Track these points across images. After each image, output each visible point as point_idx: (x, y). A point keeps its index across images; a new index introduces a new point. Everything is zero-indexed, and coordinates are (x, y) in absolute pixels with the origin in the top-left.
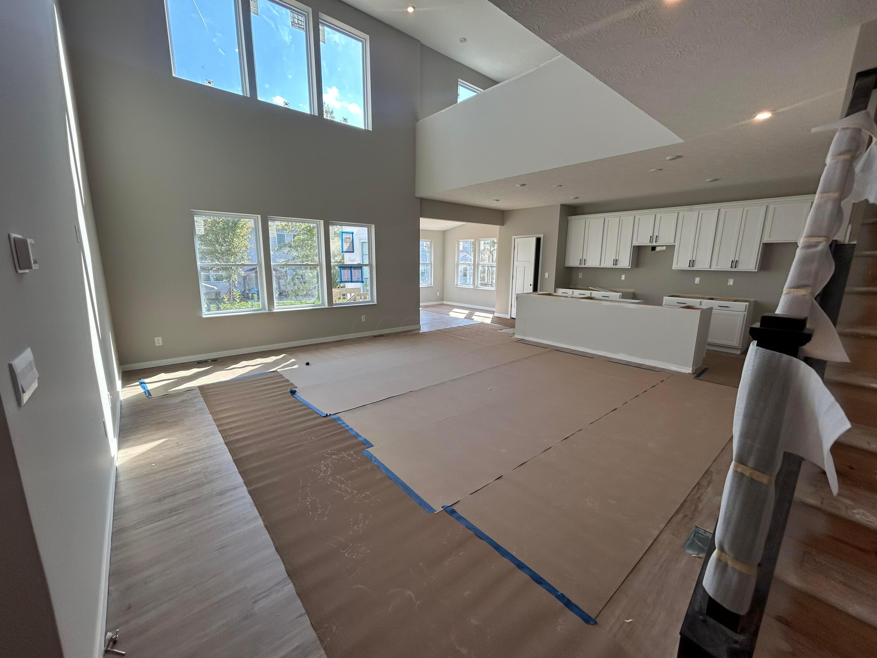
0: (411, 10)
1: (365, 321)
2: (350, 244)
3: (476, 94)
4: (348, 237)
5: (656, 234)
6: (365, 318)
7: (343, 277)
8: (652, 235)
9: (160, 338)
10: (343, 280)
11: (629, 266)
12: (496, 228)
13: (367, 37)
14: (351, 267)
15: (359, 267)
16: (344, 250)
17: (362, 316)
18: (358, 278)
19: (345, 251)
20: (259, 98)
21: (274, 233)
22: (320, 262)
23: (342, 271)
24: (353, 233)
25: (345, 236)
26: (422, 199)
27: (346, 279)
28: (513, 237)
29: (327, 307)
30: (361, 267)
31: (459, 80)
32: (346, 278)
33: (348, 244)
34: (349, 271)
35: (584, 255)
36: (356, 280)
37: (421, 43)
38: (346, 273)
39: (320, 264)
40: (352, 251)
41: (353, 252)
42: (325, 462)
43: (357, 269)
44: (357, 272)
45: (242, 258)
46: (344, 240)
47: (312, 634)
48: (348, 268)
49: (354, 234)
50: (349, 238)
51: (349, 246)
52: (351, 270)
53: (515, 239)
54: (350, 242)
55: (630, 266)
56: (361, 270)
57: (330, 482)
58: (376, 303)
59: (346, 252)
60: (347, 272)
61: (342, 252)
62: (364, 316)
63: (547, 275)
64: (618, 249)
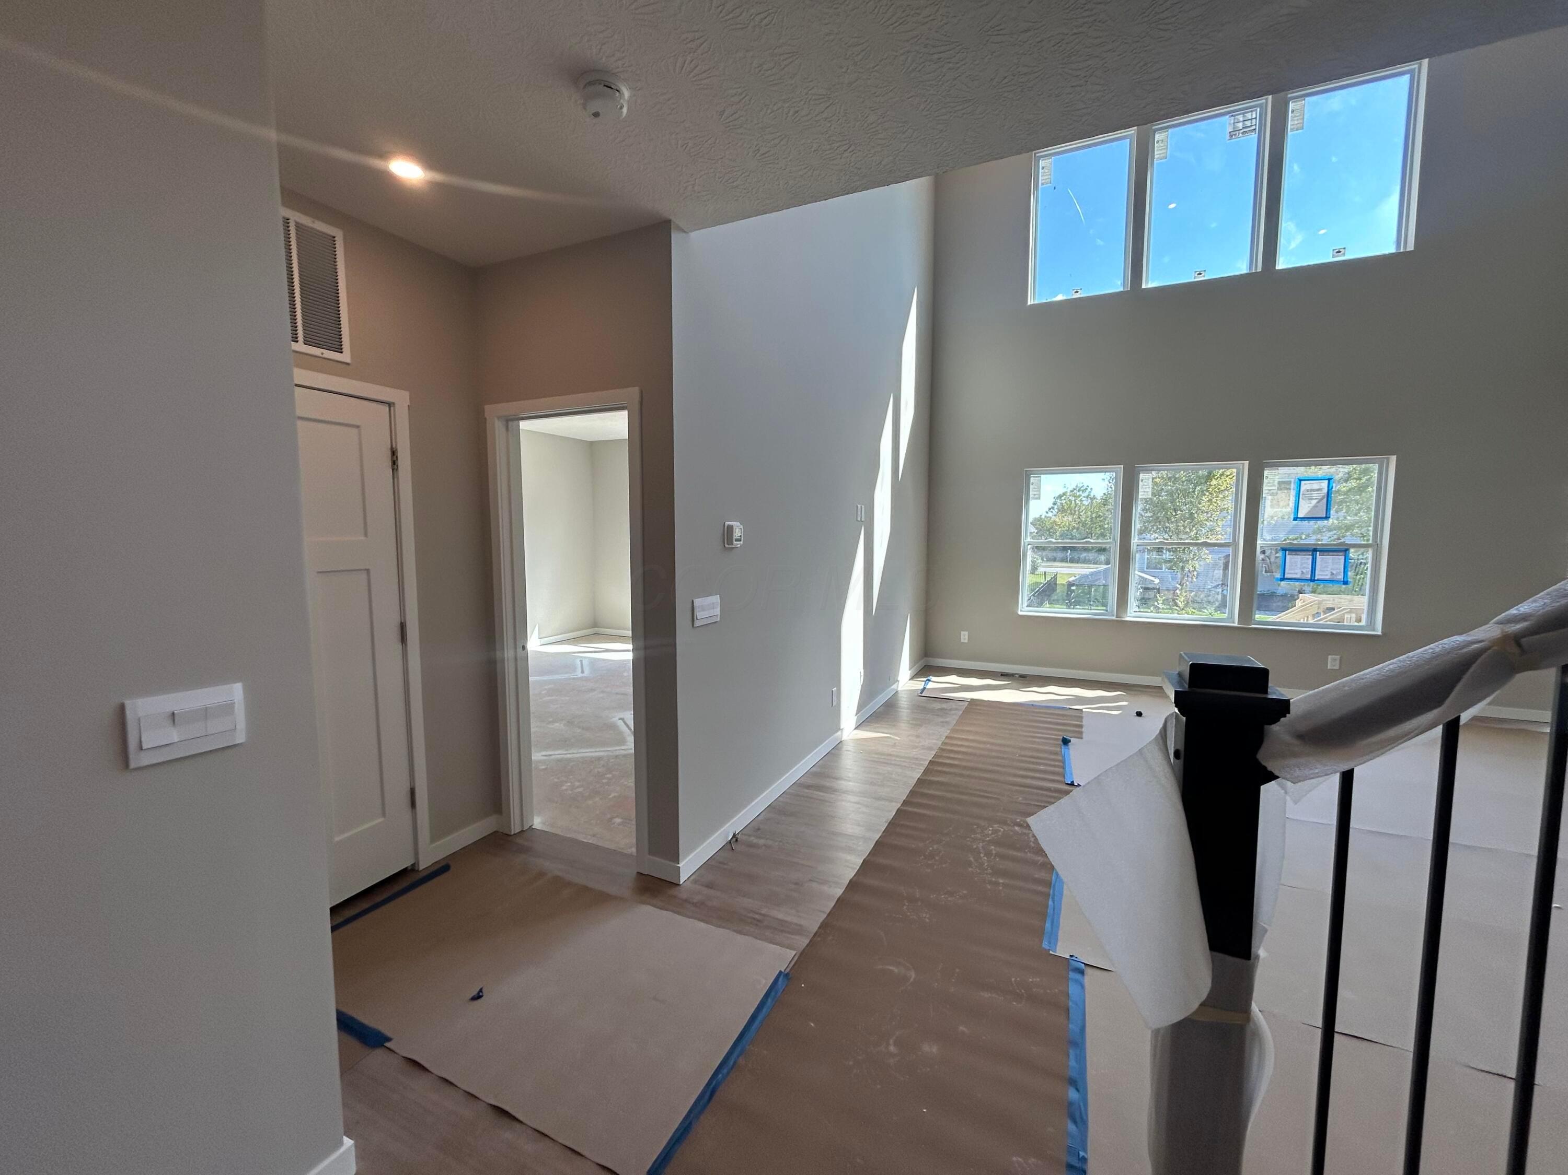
1: (1337, 668)
2: (1318, 503)
6: (1337, 663)
7: (1290, 569)
9: (966, 633)
10: (1287, 576)
14: (1315, 550)
15: (1338, 550)
16: (1300, 515)
17: (1329, 656)
18: (1333, 574)
19: (1302, 516)
21: (1147, 492)
22: (1234, 540)
23: (1288, 557)
24: (1330, 479)
25: (1307, 486)
27: (1296, 574)
29: (1236, 625)
30: (1349, 550)
32: (1299, 571)
33: (1315, 502)
34: (1309, 558)
36: (1327, 578)
38: (1298, 565)
39: (1235, 544)
40: (1325, 517)
42: (998, 827)
43: (1331, 554)
44: (1330, 561)
46: (1304, 494)
47: (814, 927)
48: (1307, 550)
51: (1316, 507)
52: (1313, 555)
54: (1321, 498)
56: (1343, 557)
57: (977, 847)
58: (1379, 633)
59: (1306, 518)
60: (1303, 559)
61: (1295, 519)
62: (1338, 657)
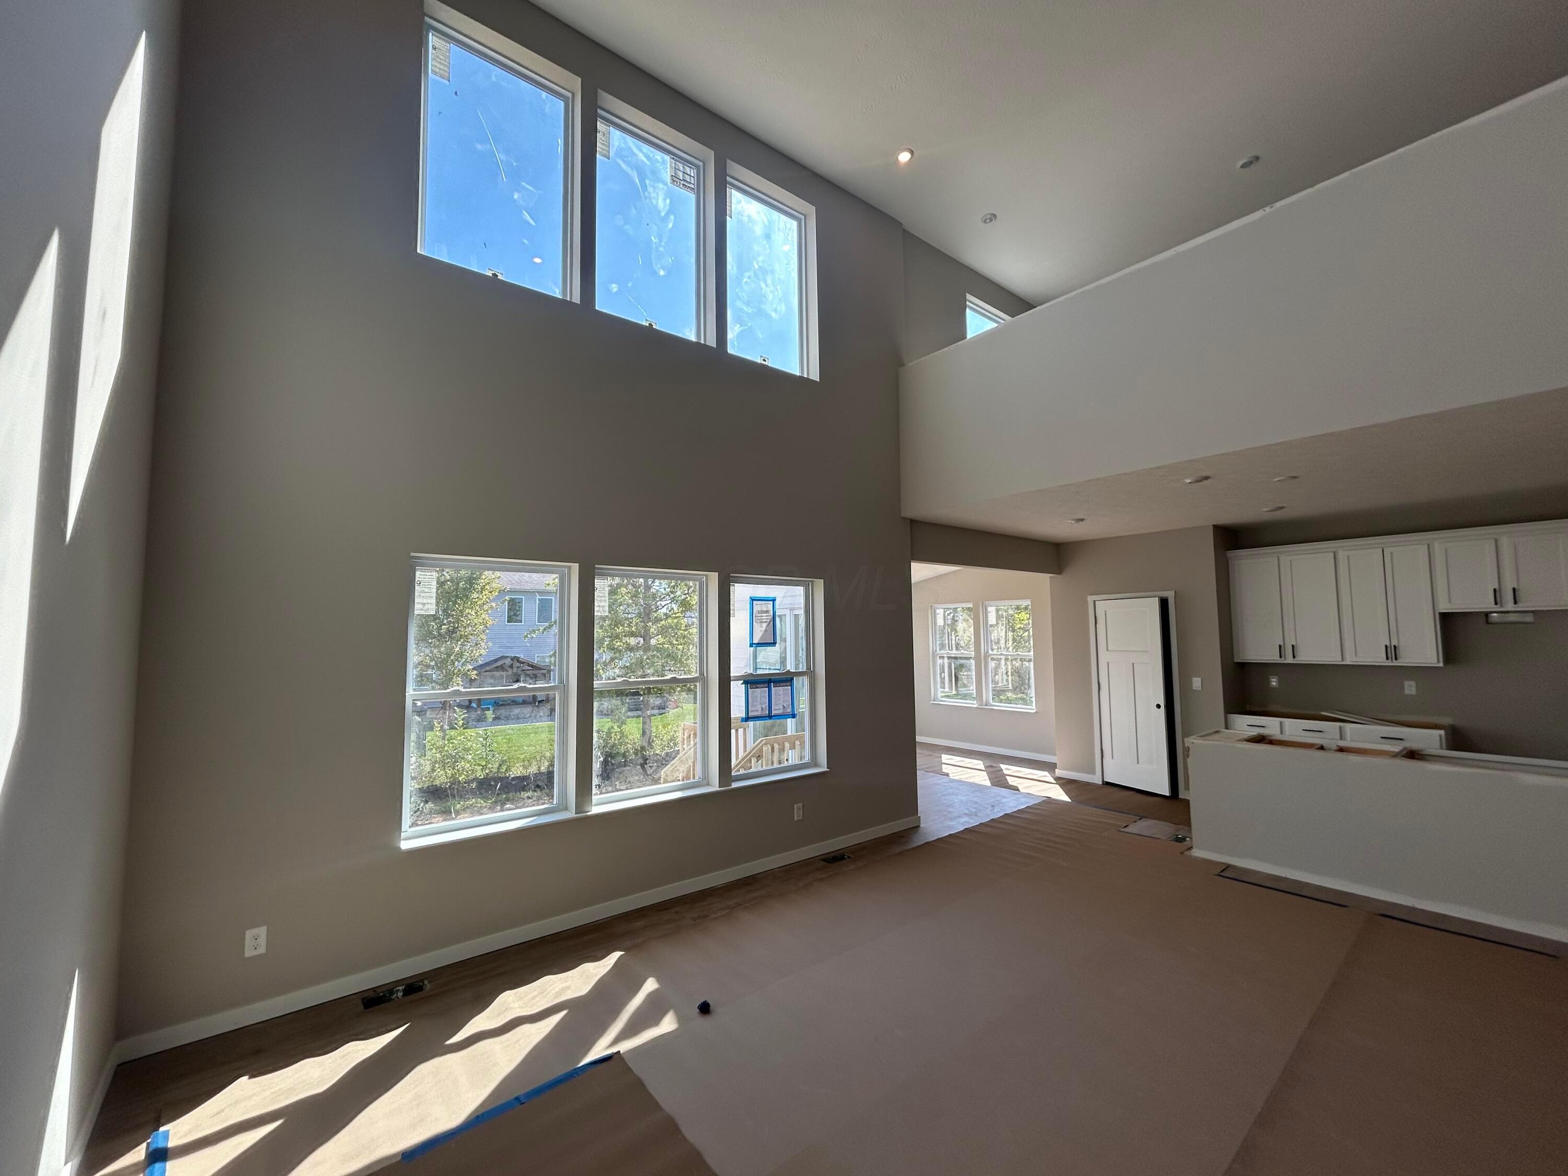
0: (904, 157)
1: (801, 818)
2: (767, 626)
3: (995, 325)
4: (765, 609)
5: (1509, 584)
6: (801, 811)
7: (753, 706)
8: (1496, 587)
11: (1438, 661)
12: (1043, 580)
13: (811, 210)
14: (770, 681)
15: (786, 679)
17: (795, 806)
18: (784, 707)
19: (757, 642)
20: (596, 308)
21: (603, 607)
22: (701, 673)
24: (774, 600)
25: (758, 606)
26: (913, 522)
27: (757, 711)
28: (1090, 599)
29: (717, 788)
30: (792, 679)
31: (969, 297)
32: (759, 708)
33: (764, 625)
34: (765, 691)
35: (1286, 634)
36: (780, 712)
37: (903, 229)
38: (759, 697)
39: (703, 678)
40: (773, 642)
41: (774, 644)
43: (781, 684)
44: (781, 693)
45: (477, 644)
46: (756, 616)
48: (764, 682)
49: (777, 602)
50: (767, 612)
51: (766, 631)
52: (768, 688)
53: (1095, 601)
54: (769, 620)
55: (1441, 659)
56: (790, 687)
58: (826, 770)
59: (760, 644)
60: (761, 693)
61: (751, 645)
62: (800, 805)
63: (1197, 683)
64: (1393, 624)
